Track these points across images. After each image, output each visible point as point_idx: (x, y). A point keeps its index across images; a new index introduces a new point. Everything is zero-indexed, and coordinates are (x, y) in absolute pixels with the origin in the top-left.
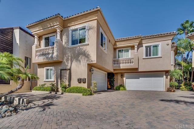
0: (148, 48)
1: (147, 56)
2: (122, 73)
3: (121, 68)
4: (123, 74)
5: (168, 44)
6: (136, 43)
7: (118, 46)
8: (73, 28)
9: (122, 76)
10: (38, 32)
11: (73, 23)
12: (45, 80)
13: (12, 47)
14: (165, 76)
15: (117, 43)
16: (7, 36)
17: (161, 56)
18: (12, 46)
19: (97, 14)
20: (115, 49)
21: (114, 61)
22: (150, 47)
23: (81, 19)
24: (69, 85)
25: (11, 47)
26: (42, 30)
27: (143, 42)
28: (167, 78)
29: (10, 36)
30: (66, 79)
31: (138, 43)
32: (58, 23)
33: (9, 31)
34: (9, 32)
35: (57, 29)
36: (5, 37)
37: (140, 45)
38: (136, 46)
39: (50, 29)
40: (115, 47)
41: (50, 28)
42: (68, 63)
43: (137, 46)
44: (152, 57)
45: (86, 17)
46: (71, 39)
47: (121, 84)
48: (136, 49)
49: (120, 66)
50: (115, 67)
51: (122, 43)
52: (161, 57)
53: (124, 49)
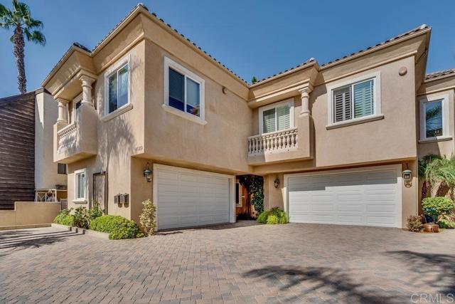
0: (344, 95)
1: (339, 118)
2: (277, 175)
3: (267, 160)
4: (280, 177)
5: (403, 72)
6: (302, 85)
7: (258, 101)
8: (110, 71)
9: (278, 183)
10: (60, 92)
11: (109, 60)
12: (75, 200)
13: (34, 133)
14: (400, 179)
15: (256, 93)
16: (20, 110)
17: (382, 115)
18: (34, 129)
19: (140, 25)
20: (254, 110)
21: (251, 142)
22: (346, 89)
23: (117, 47)
24: (106, 211)
25: (31, 132)
26: (63, 89)
27: (327, 77)
28: (408, 184)
29: (29, 110)
30: (101, 196)
31: (308, 84)
32: (79, 66)
33: (25, 99)
34: (25, 102)
35: (81, 79)
36: (17, 112)
37: (317, 89)
38: (304, 94)
39: (72, 83)
40: (251, 103)
41: (72, 81)
42: (104, 159)
43: (309, 94)
44: (354, 120)
45: (125, 38)
46: (108, 100)
47: (274, 206)
48: (305, 101)
49: (263, 156)
50: (254, 158)
51: (267, 91)
52: (383, 118)
53: (276, 106)
